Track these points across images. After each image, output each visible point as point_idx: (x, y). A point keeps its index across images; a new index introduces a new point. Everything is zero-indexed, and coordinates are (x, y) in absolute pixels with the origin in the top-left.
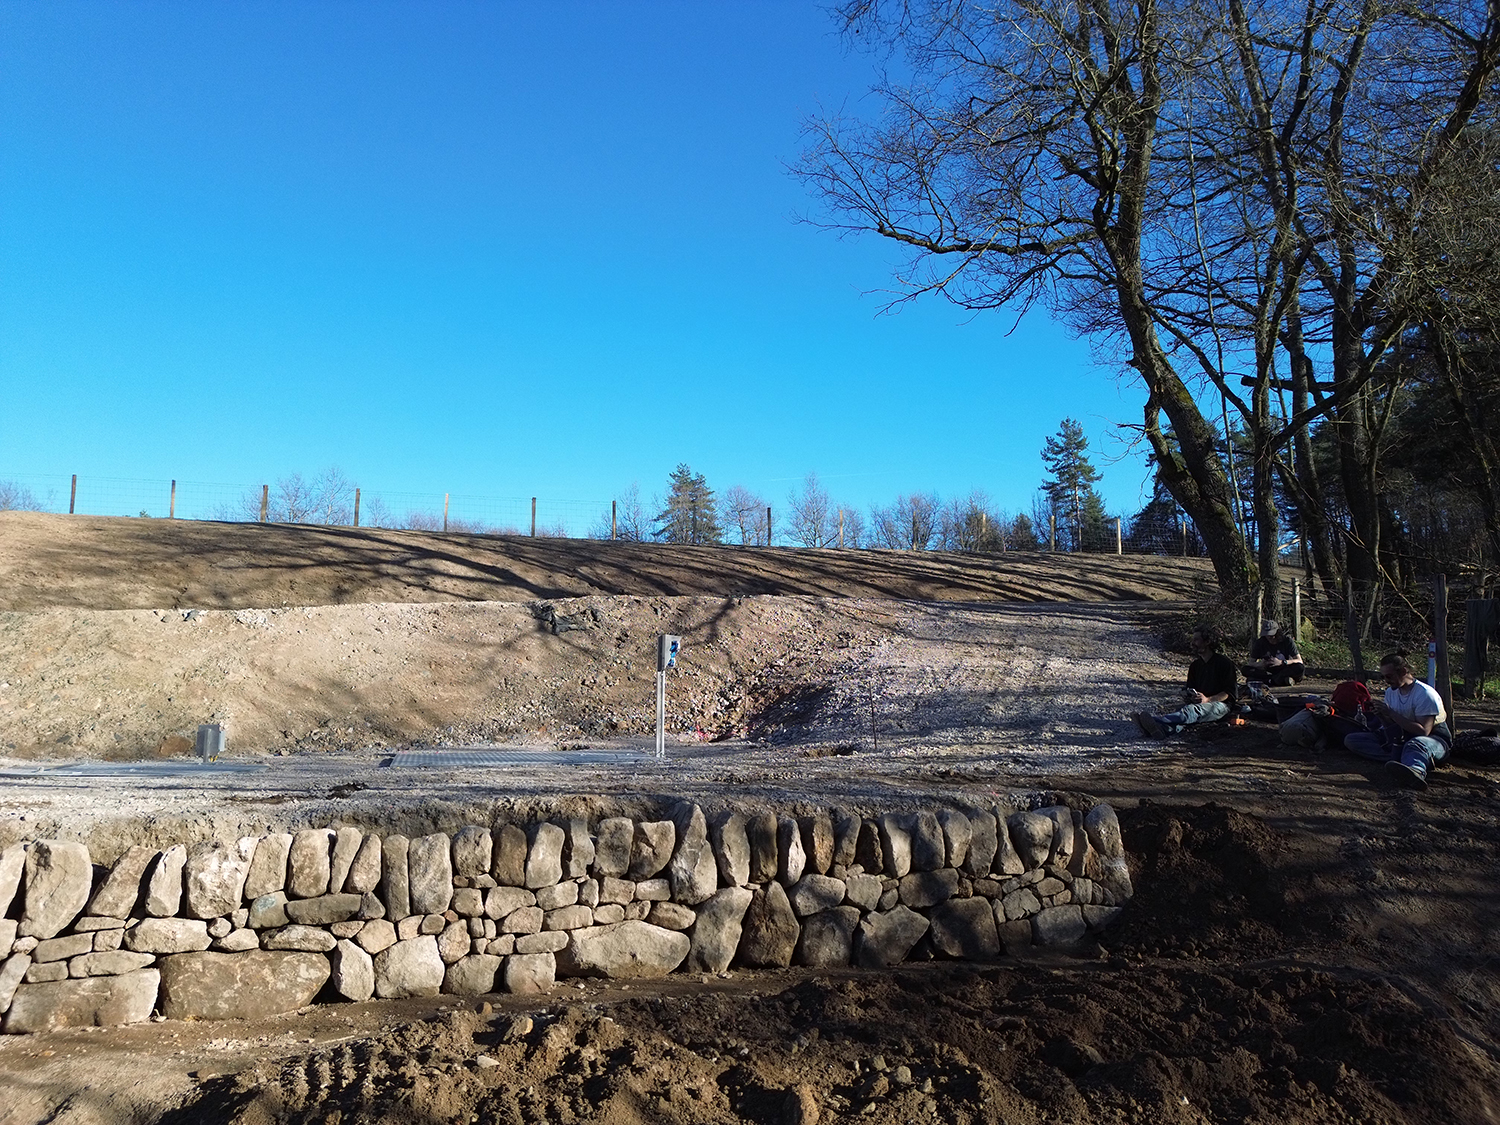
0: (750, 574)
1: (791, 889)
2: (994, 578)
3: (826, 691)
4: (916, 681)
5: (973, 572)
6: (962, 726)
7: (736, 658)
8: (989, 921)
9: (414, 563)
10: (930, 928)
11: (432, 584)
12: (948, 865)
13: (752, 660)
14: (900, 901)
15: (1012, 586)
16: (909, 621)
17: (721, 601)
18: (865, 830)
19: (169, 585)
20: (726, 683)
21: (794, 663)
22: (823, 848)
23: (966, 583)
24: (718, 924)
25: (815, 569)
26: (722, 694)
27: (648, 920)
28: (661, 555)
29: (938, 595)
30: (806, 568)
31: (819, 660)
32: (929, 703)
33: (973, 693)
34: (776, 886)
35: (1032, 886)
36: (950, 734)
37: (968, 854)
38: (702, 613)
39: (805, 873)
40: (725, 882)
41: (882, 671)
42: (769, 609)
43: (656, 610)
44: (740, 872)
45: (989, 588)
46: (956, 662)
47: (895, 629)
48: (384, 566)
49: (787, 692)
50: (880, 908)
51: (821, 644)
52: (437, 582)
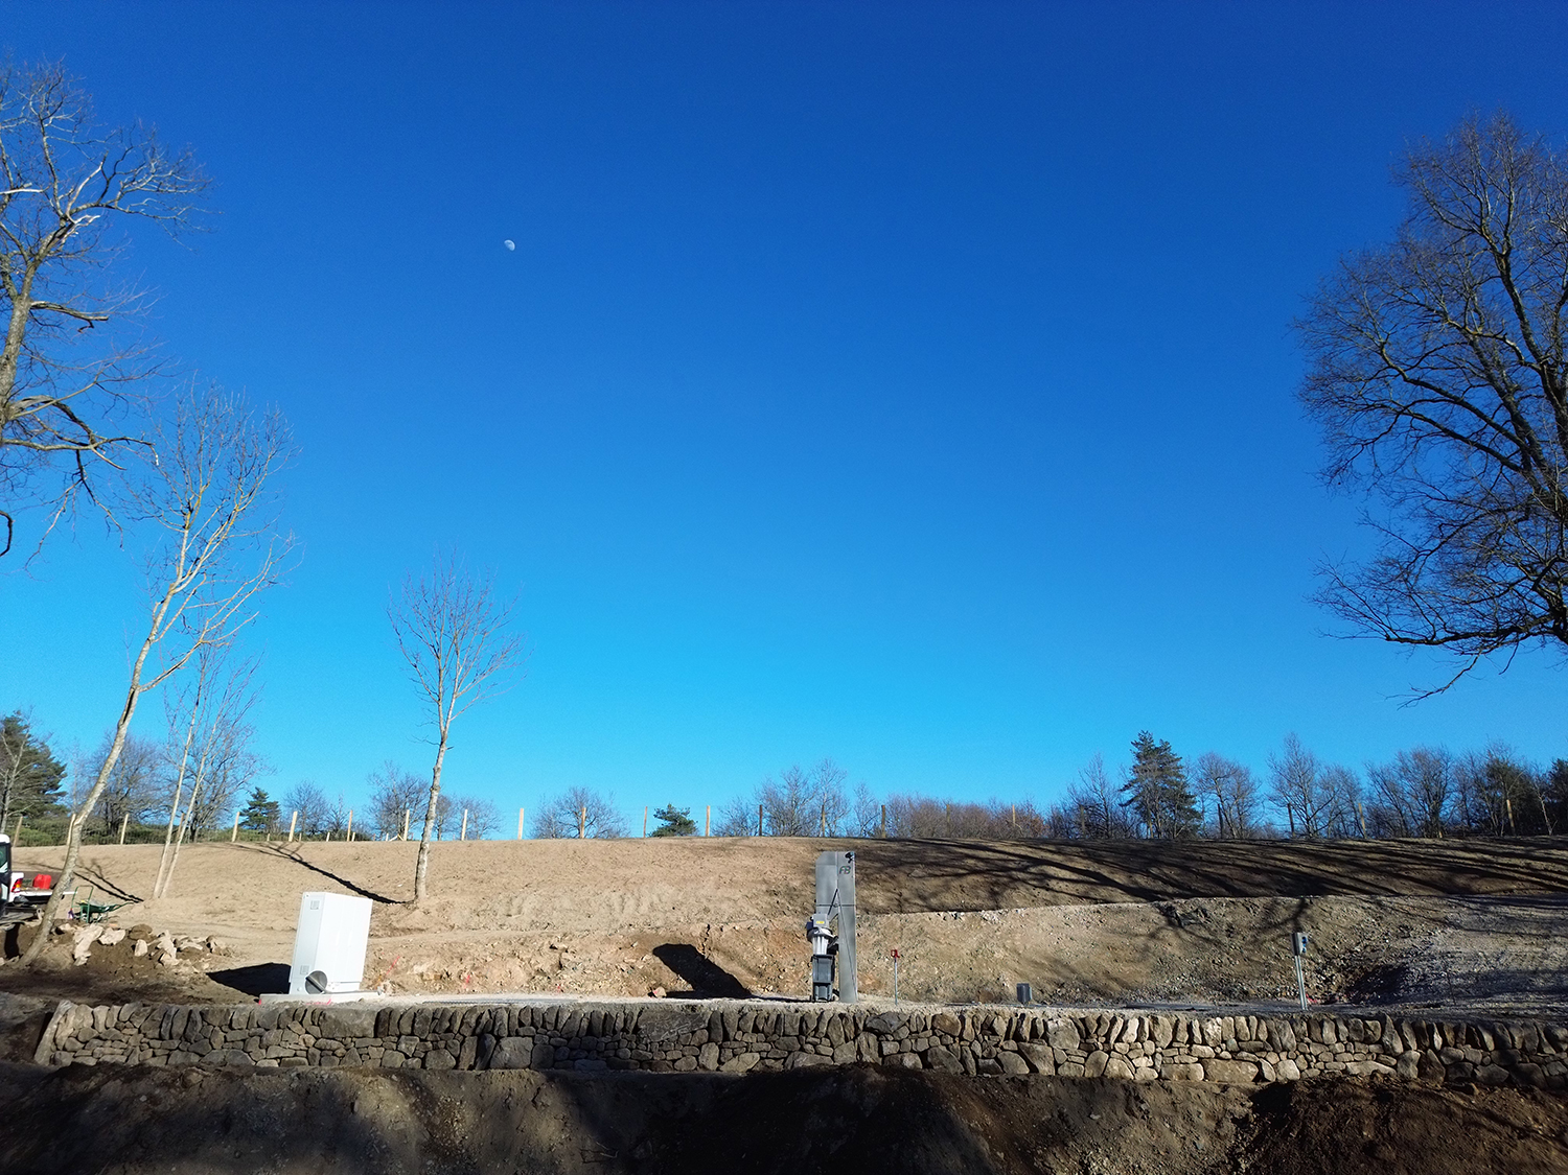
0: (1292, 870)
1: (1438, 1053)
2: (1528, 866)
3: (1403, 970)
4: (1473, 963)
5: (1505, 860)
6: (1513, 992)
7: (1320, 945)
8: (1540, 1075)
9: (1033, 870)
10: (1510, 1075)
11: (1051, 886)
12: (1514, 1047)
13: (1334, 947)
14: (1492, 1062)
15: (1548, 874)
16: (1456, 915)
17: (1296, 901)
18: (1468, 1029)
19: (889, 891)
20: (1318, 964)
21: (1368, 949)
22: (1449, 1037)
23: (1500, 872)
24: (1407, 1065)
25: (1349, 863)
26: (1318, 972)
27: (1376, 1061)
28: (1209, 855)
29: (1476, 885)
30: (1341, 862)
31: (1389, 948)
32: (1486, 977)
33: (1520, 971)
34: (1430, 1051)
35: (1561, 1060)
36: (1506, 997)
37: (1524, 1043)
38: (1284, 911)
39: (1443, 1046)
40: (1407, 1048)
41: (1443, 955)
42: (1337, 907)
43: (1248, 909)
44: (1413, 1044)
45: (1525, 877)
46: (1502, 949)
47: (1445, 923)
48: (1014, 873)
49: (1370, 970)
50: (1482, 1064)
51: (1387, 934)
52: (1053, 884)
